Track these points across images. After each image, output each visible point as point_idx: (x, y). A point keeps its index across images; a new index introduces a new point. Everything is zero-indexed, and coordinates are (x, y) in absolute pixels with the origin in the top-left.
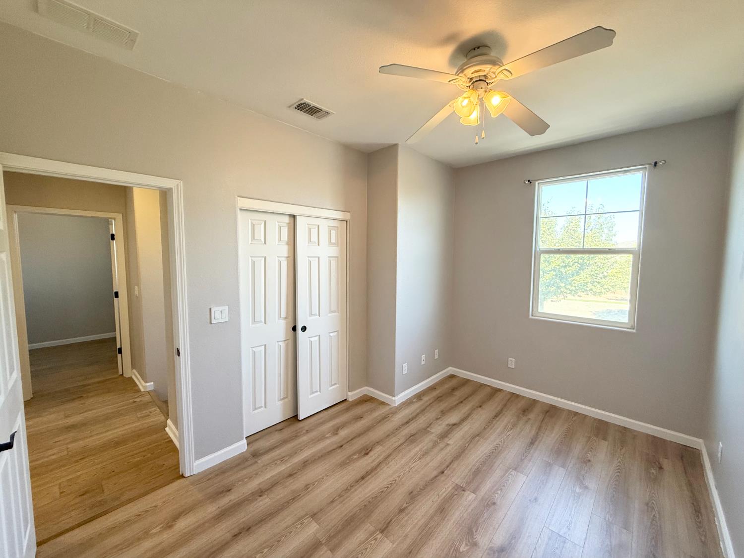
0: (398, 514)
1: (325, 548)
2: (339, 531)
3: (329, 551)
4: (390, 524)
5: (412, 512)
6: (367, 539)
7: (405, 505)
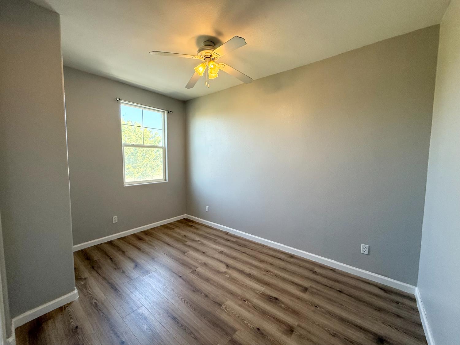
0: (208, 297)
1: (235, 336)
2: (222, 329)
3: (236, 333)
4: (216, 301)
5: (208, 291)
6: (226, 312)
7: (203, 294)
